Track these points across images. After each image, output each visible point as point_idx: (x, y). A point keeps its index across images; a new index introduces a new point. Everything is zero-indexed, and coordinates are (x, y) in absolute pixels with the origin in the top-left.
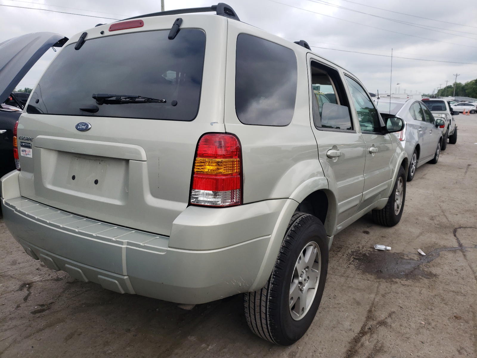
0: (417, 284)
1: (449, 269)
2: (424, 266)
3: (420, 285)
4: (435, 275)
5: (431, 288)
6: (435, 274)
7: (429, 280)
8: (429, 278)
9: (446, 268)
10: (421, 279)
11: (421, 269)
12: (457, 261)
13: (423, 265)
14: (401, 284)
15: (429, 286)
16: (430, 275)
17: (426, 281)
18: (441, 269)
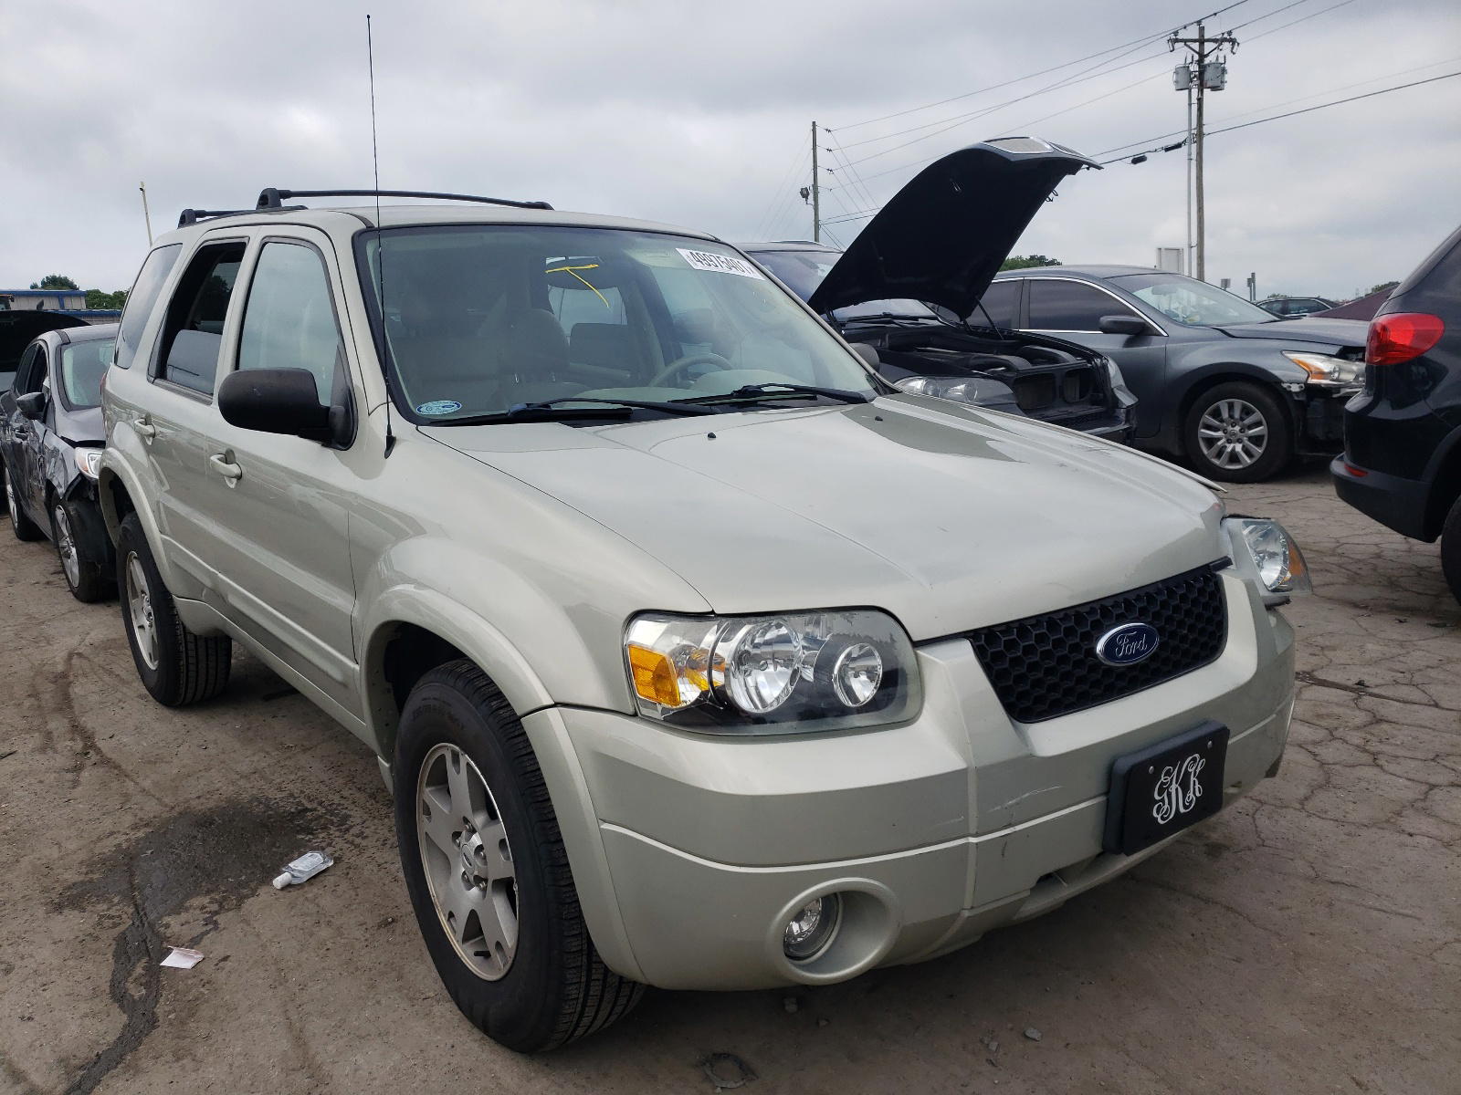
0: (83, 855)
1: (31, 956)
2: (120, 916)
3: (75, 857)
4: (59, 908)
5: (43, 869)
6: (66, 911)
7: (65, 884)
8: (69, 888)
9: (45, 954)
10: (87, 873)
11: (116, 900)
12: (27, 1015)
13: (124, 916)
14: (119, 832)
15: (51, 869)
16: (72, 899)
17: (71, 876)
18: (56, 937)
